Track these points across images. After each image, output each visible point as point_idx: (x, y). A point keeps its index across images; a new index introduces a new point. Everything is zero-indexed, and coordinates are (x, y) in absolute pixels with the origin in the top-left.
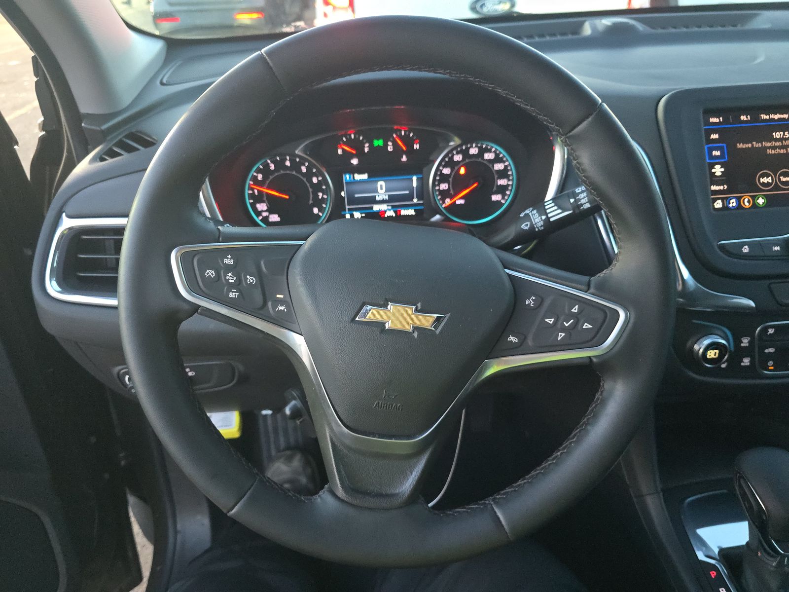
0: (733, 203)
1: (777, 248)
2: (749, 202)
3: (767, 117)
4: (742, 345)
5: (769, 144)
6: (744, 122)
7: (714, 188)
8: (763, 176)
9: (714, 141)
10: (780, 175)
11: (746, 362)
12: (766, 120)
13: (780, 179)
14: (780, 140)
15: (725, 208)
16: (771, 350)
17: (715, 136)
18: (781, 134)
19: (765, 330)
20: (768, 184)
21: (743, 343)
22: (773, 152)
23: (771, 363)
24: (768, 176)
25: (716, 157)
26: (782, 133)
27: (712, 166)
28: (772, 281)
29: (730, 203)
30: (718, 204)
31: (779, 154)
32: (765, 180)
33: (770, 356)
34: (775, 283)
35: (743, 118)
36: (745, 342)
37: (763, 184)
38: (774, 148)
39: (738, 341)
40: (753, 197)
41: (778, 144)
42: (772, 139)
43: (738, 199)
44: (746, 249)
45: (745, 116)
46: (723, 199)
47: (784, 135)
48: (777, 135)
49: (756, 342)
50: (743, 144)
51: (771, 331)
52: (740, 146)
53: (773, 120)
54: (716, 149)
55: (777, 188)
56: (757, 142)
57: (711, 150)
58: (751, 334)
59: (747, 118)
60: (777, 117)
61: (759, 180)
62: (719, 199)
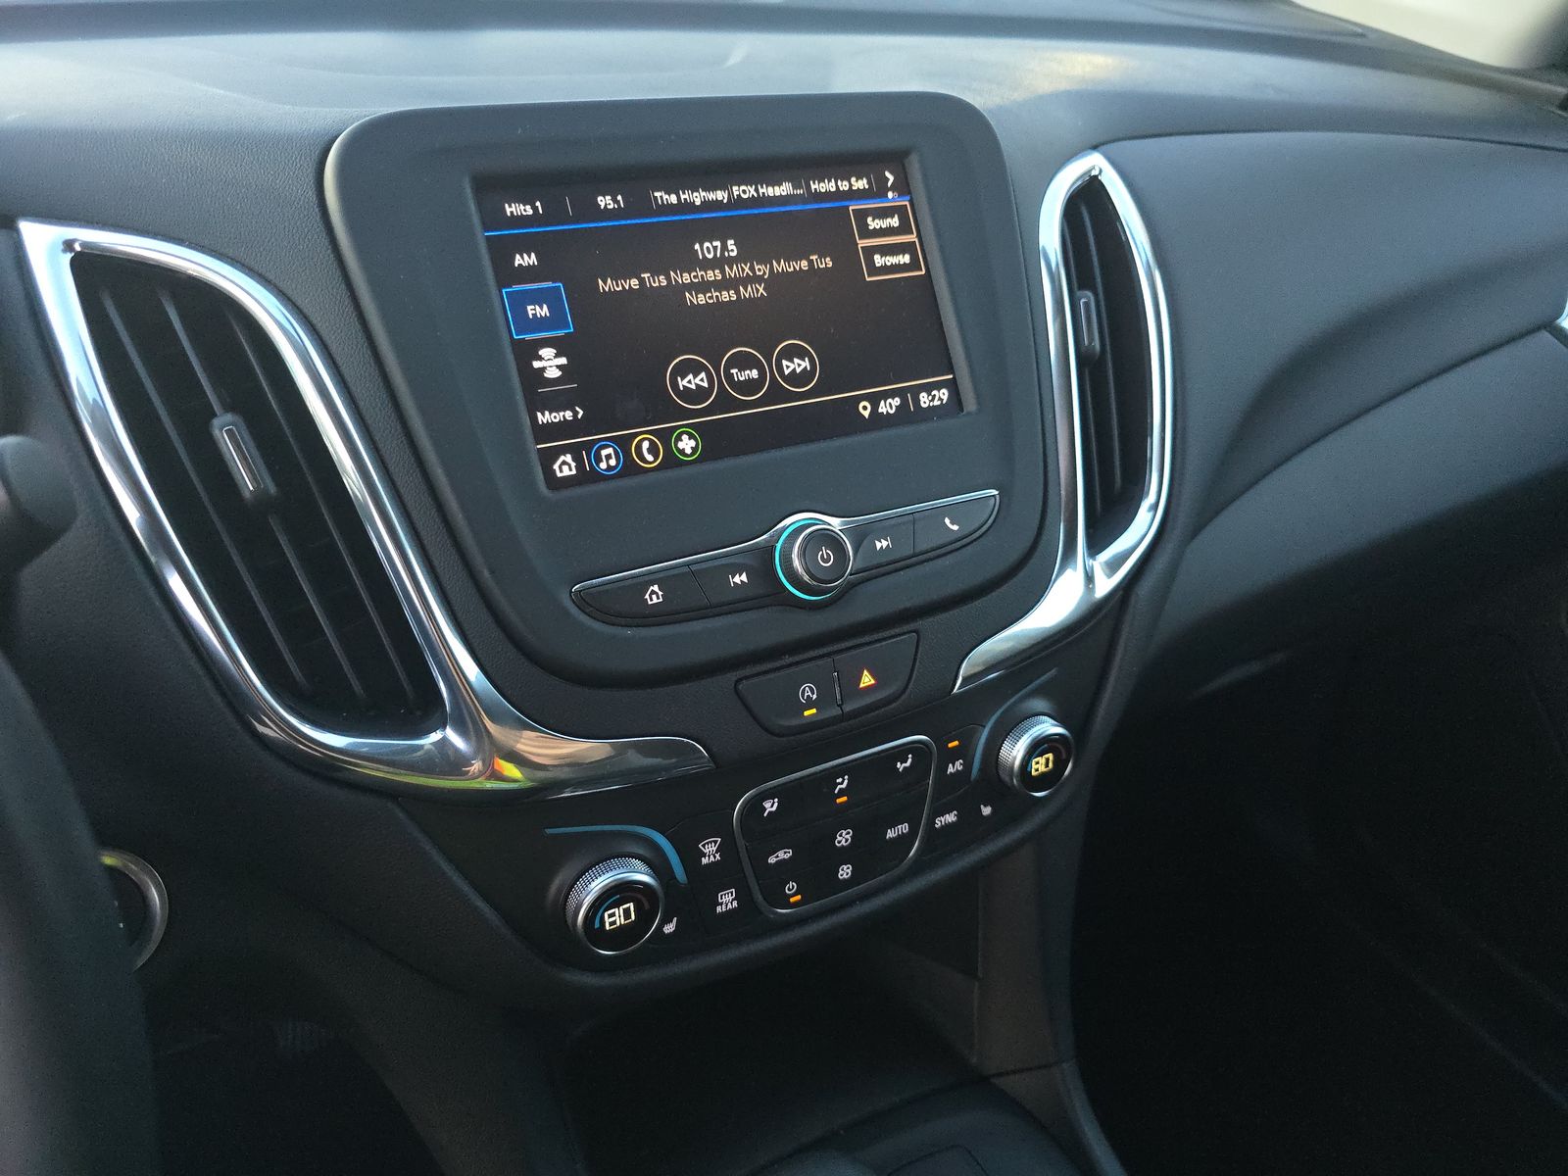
0: (608, 459)
1: (741, 578)
2: (653, 450)
3: (673, 199)
4: (705, 861)
5: (686, 278)
6: (607, 214)
7: (545, 418)
8: (683, 370)
9: (527, 274)
10: (730, 365)
11: (727, 900)
12: (669, 209)
13: (729, 377)
14: (718, 263)
15: (587, 476)
16: (784, 855)
17: (526, 260)
18: (715, 248)
19: (755, 805)
20: (700, 394)
21: (704, 855)
22: (701, 299)
23: (791, 886)
24: (696, 368)
25: (539, 324)
26: (717, 244)
27: (529, 351)
28: (741, 673)
29: (599, 460)
30: (565, 467)
31: (719, 304)
32: (690, 382)
33: (785, 870)
34: (747, 678)
35: (604, 201)
36: (710, 851)
37: (687, 395)
38: (703, 287)
39: (691, 856)
40: (665, 436)
41: (710, 275)
42: (692, 263)
43: (623, 444)
44: (654, 596)
45: (608, 198)
46: (575, 451)
47: (724, 247)
48: (708, 249)
49: (741, 842)
50: (615, 279)
51: (770, 806)
52: (606, 285)
53: (689, 207)
54: (537, 298)
55: (725, 402)
56: (655, 273)
57: (520, 301)
58: (721, 828)
59: (615, 201)
60: (697, 197)
61: (675, 385)
62: (563, 450)
